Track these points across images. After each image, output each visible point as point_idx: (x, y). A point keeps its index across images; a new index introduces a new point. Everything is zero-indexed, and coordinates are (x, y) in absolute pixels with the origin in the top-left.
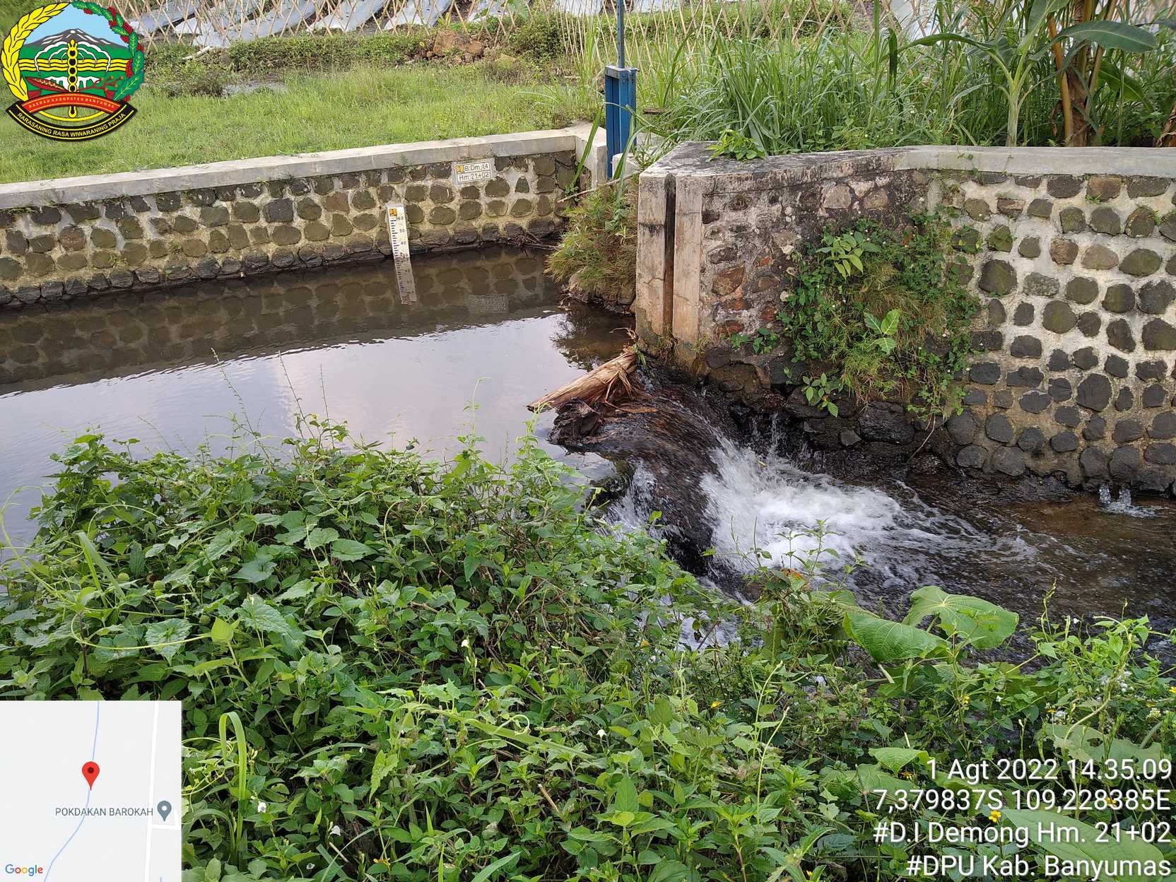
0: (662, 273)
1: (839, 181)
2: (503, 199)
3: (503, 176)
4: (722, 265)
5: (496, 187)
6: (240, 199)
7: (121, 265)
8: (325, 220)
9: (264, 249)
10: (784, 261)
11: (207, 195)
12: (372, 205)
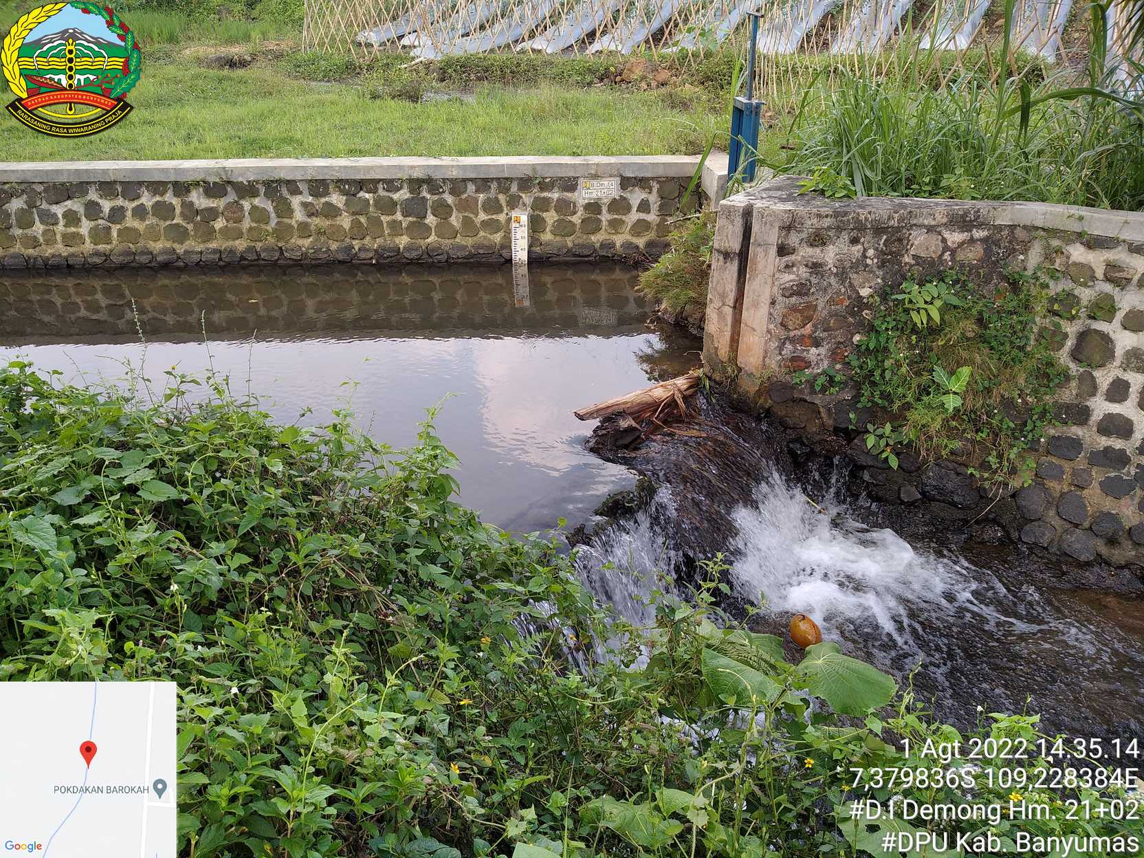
0: (732, 301)
1: (930, 229)
2: (624, 218)
3: (627, 195)
4: (794, 299)
5: (619, 206)
6: (381, 192)
7: (271, 240)
8: (455, 220)
9: (397, 240)
10: (860, 303)
11: (353, 186)
12: (500, 210)
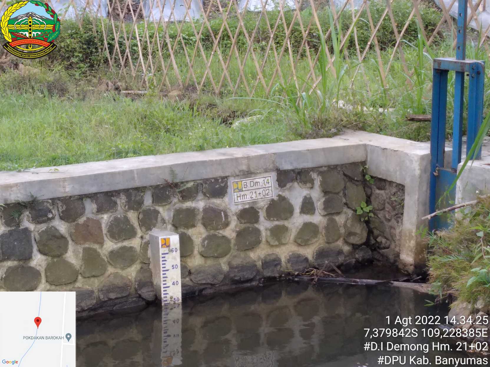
2: (286, 223)
3: (286, 194)
